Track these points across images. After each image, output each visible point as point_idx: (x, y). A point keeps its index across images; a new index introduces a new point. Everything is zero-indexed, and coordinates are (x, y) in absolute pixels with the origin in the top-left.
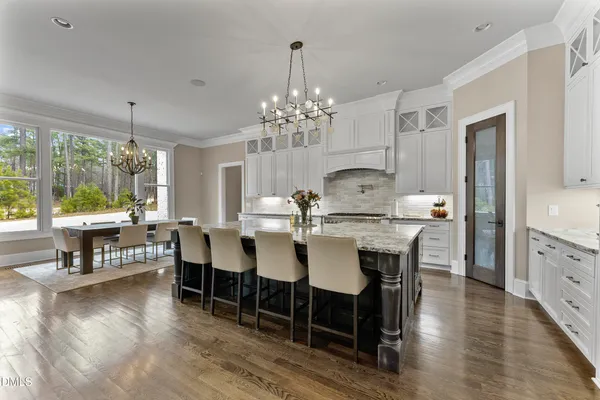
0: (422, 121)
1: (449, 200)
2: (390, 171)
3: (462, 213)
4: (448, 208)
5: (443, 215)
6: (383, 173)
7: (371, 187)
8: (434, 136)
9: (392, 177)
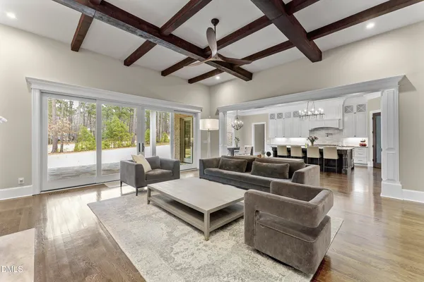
0: (355, 110)
1: (366, 139)
2: (341, 128)
3: (372, 144)
4: (366, 143)
5: (365, 145)
6: (337, 129)
7: (331, 134)
8: (360, 115)
9: (342, 130)
